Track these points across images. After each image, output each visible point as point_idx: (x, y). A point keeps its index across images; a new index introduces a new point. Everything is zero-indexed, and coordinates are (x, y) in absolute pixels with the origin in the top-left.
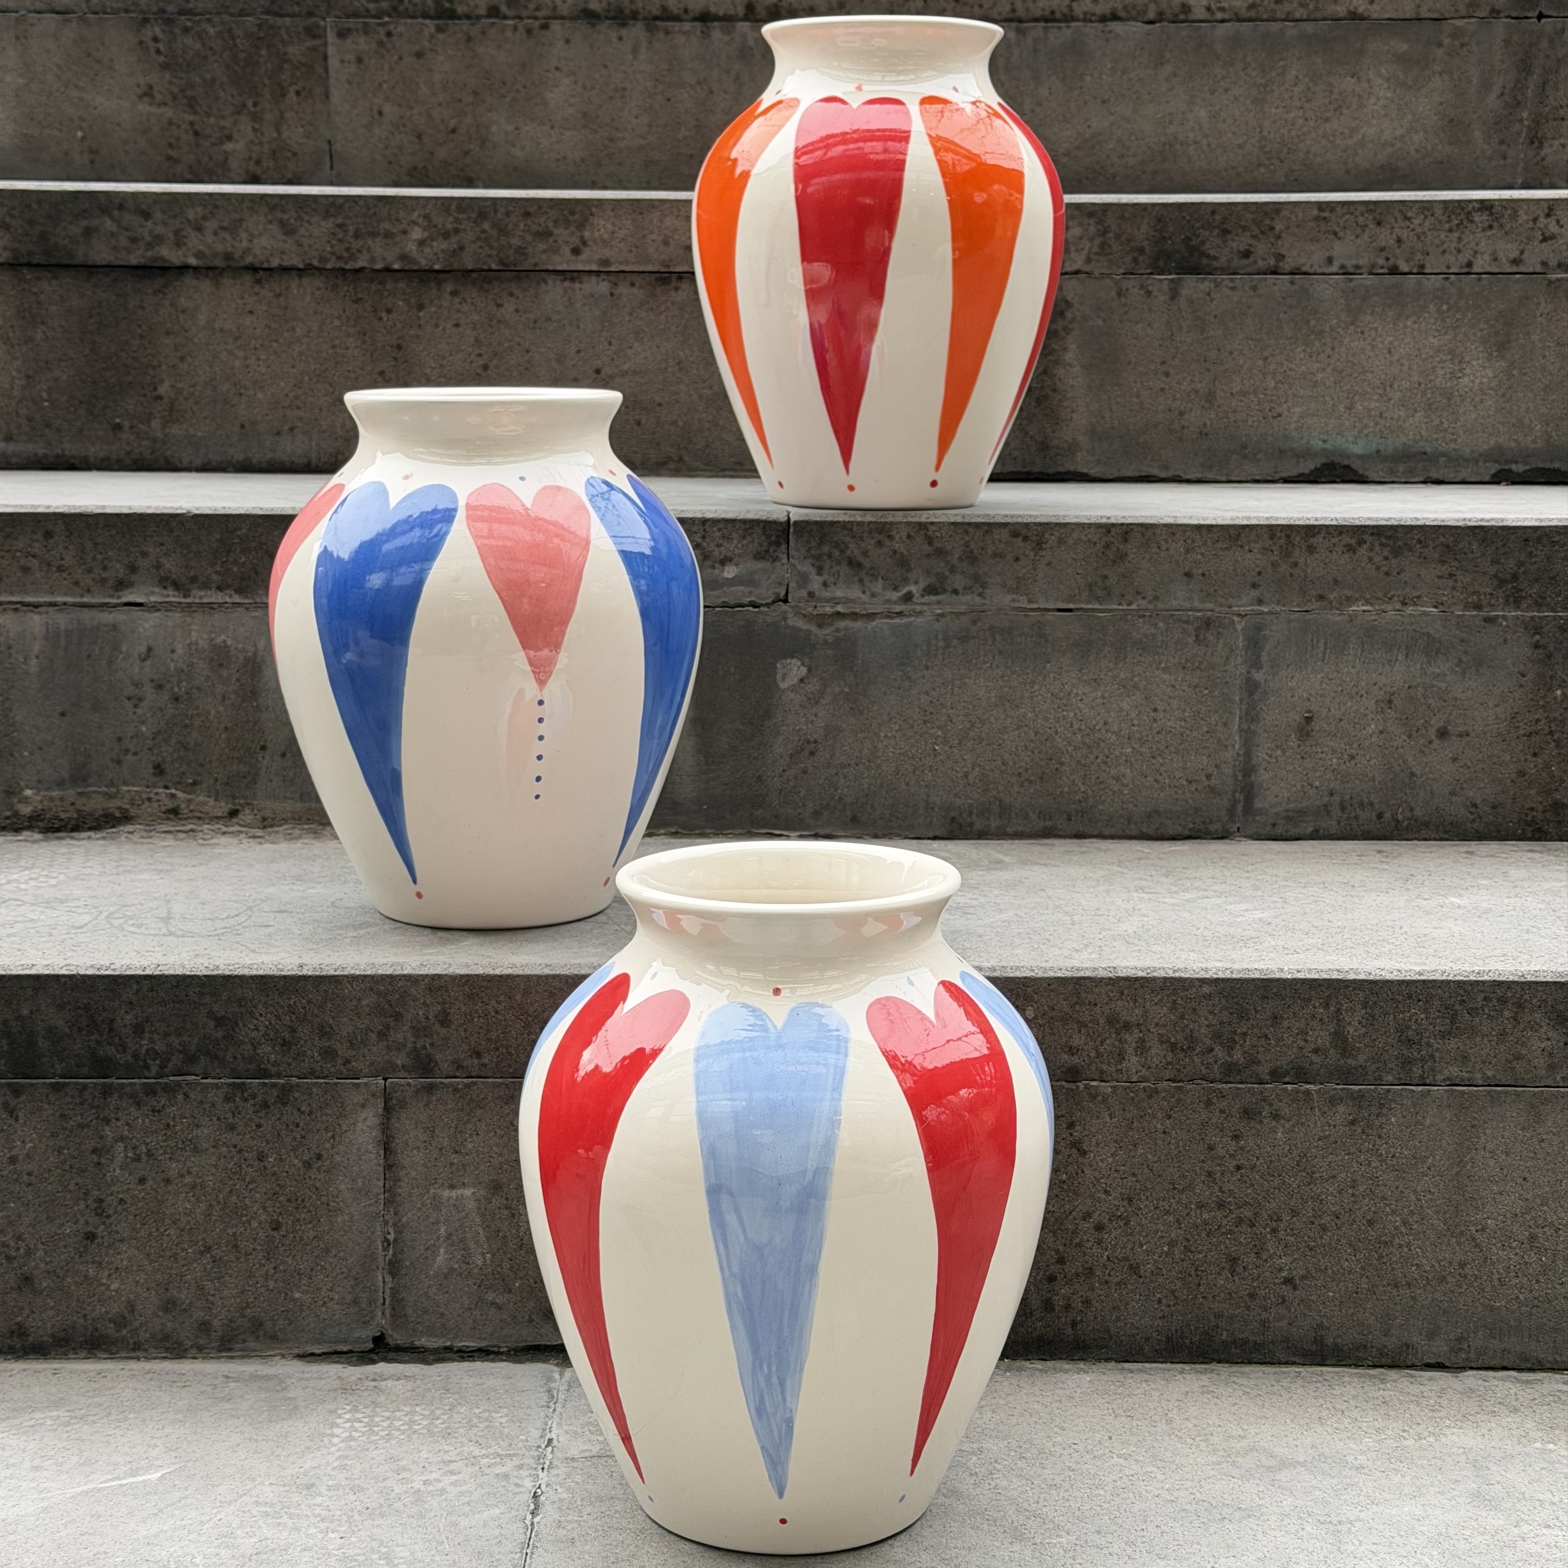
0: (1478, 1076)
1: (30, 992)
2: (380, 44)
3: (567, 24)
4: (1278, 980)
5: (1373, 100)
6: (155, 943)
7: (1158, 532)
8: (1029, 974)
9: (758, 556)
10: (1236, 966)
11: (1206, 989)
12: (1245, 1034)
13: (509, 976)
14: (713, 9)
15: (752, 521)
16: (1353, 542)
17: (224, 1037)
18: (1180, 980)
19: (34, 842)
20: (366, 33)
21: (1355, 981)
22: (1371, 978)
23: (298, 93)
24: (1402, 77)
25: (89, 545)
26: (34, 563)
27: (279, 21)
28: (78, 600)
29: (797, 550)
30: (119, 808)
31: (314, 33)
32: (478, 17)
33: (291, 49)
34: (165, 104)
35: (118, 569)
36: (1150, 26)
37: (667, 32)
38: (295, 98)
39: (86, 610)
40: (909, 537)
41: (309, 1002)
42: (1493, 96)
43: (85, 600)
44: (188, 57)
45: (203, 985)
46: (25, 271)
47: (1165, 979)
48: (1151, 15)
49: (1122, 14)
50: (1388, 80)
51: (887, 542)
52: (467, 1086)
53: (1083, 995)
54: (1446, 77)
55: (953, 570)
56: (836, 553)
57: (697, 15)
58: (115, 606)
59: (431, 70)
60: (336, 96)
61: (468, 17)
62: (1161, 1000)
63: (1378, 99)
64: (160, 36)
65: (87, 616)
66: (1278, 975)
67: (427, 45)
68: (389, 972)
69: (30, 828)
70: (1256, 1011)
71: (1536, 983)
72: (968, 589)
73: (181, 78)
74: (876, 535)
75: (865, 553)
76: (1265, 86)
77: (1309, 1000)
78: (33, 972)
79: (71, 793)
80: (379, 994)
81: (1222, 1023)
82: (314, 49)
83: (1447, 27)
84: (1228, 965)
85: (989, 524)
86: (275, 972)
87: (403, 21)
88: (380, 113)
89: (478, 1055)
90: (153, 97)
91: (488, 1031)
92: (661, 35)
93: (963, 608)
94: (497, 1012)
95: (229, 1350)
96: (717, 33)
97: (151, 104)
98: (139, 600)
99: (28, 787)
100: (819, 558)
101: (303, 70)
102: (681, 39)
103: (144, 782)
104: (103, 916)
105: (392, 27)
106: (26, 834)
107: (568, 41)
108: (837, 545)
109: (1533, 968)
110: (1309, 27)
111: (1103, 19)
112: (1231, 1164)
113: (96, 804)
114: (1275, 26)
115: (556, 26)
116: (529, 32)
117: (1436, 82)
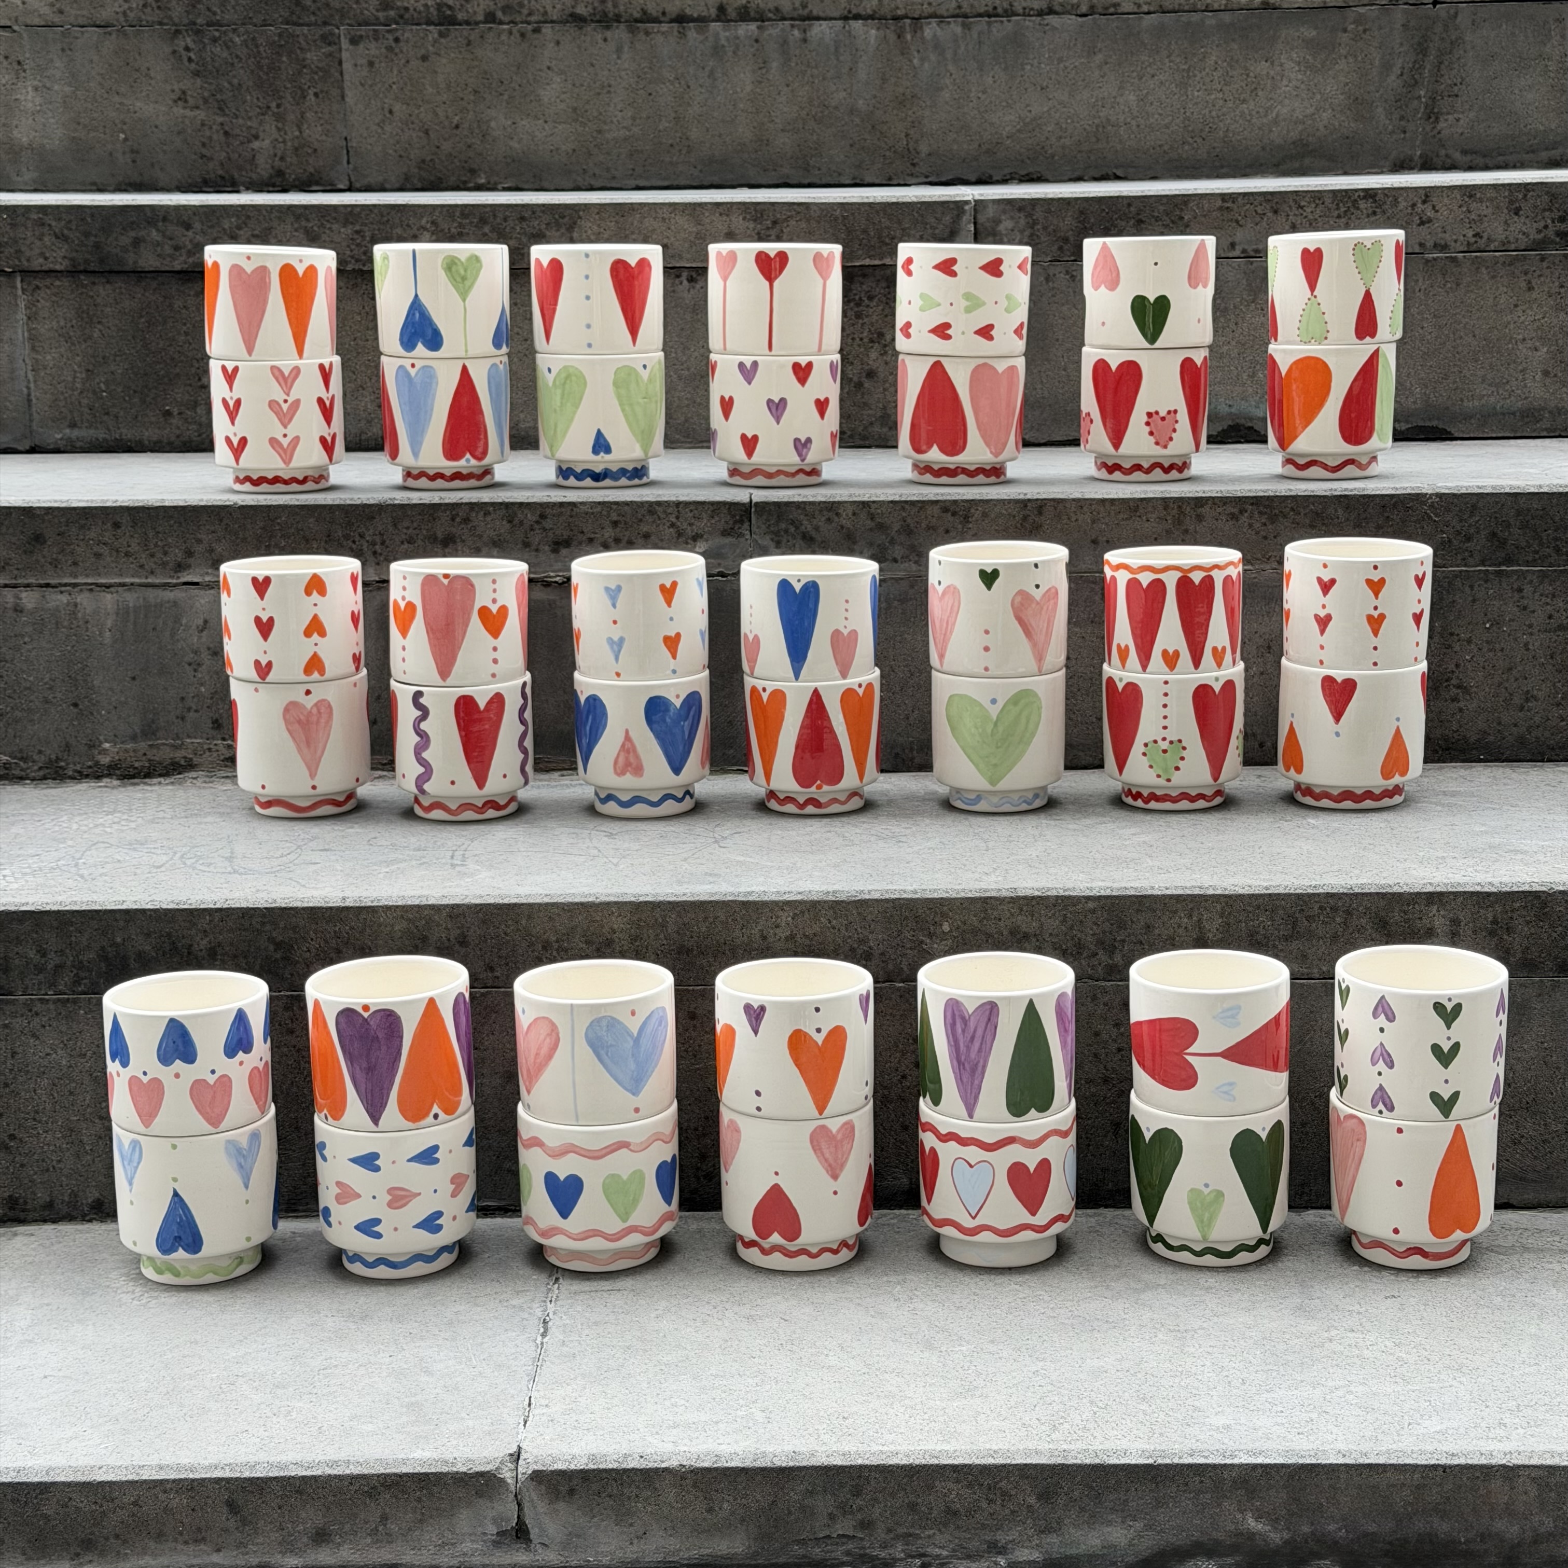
0: (1316, 971)
1: (122, 923)
2: (390, 49)
3: (557, 27)
4: (1150, 896)
5: (1285, 82)
6: (223, 880)
7: (1068, 505)
8: (945, 895)
9: (725, 533)
10: (1116, 885)
11: (1091, 905)
12: (1124, 941)
13: (515, 905)
14: (688, 11)
15: (719, 503)
16: (1236, 511)
17: (283, 958)
18: (1069, 897)
19: (113, 788)
20: (376, 39)
21: (1213, 896)
22: (1227, 893)
23: (316, 95)
24: (1311, 61)
25: (151, 534)
26: (104, 550)
27: (298, 30)
28: (143, 580)
29: (758, 527)
30: (185, 757)
31: (329, 40)
32: (477, 23)
33: (308, 55)
34: (197, 108)
35: (177, 554)
36: (1084, 19)
37: (647, 33)
38: (313, 98)
39: (150, 589)
40: (854, 514)
41: (352, 928)
42: (1393, 77)
43: (149, 580)
44: (217, 65)
45: (264, 916)
46: (82, 277)
47: (1057, 897)
48: (1084, 9)
49: (1057, 8)
50: (1299, 63)
51: (836, 519)
52: (483, 994)
53: (990, 911)
54: (1351, 60)
55: (892, 542)
56: (792, 529)
57: (674, 16)
58: (175, 585)
59: (436, 72)
60: (351, 97)
61: (468, 23)
62: (1054, 915)
63: (1290, 81)
64: (191, 45)
65: (151, 594)
66: (1149, 892)
67: (431, 48)
68: (417, 903)
69: (109, 775)
70: (1132, 922)
71: (1363, 894)
72: (905, 558)
73: (210, 84)
74: (825, 513)
75: (817, 529)
76: (1188, 70)
77: (1175, 912)
78: (124, 907)
79: (143, 745)
80: (409, 920)
81: (1104, 932)
82: (330, 55)
83: (1350, 14)
84: (1109, 884)
85: (923, 502)
86: (323, 904)
87: (409, 27)
88: (391, 112)
89: (492, 969)
90: (186, 101)
91: (500, 949)
92: (642, 36)
93: (901, 574)
94: (505, 933)
95: (295, 1211)
96: (692, 33)
97: (185, 108)
98: (195, 580)
99: (107, 741)
100: (777, 534)
101: (321, 74)
102: (660, 39)
103: (205, 735)
104: (178, 855)
105: (399, 34)
106: (106, 781)
107: (558, 43)
108: (793, 523)
109: (1360, 881)
110: (1227, 17)
111: (1041, 13)
112: (1113, 1047)
113: (165, 754)
114: (1195, 17)
115: (547, 29)
116: (523, 35)
117: (1342, 64)
